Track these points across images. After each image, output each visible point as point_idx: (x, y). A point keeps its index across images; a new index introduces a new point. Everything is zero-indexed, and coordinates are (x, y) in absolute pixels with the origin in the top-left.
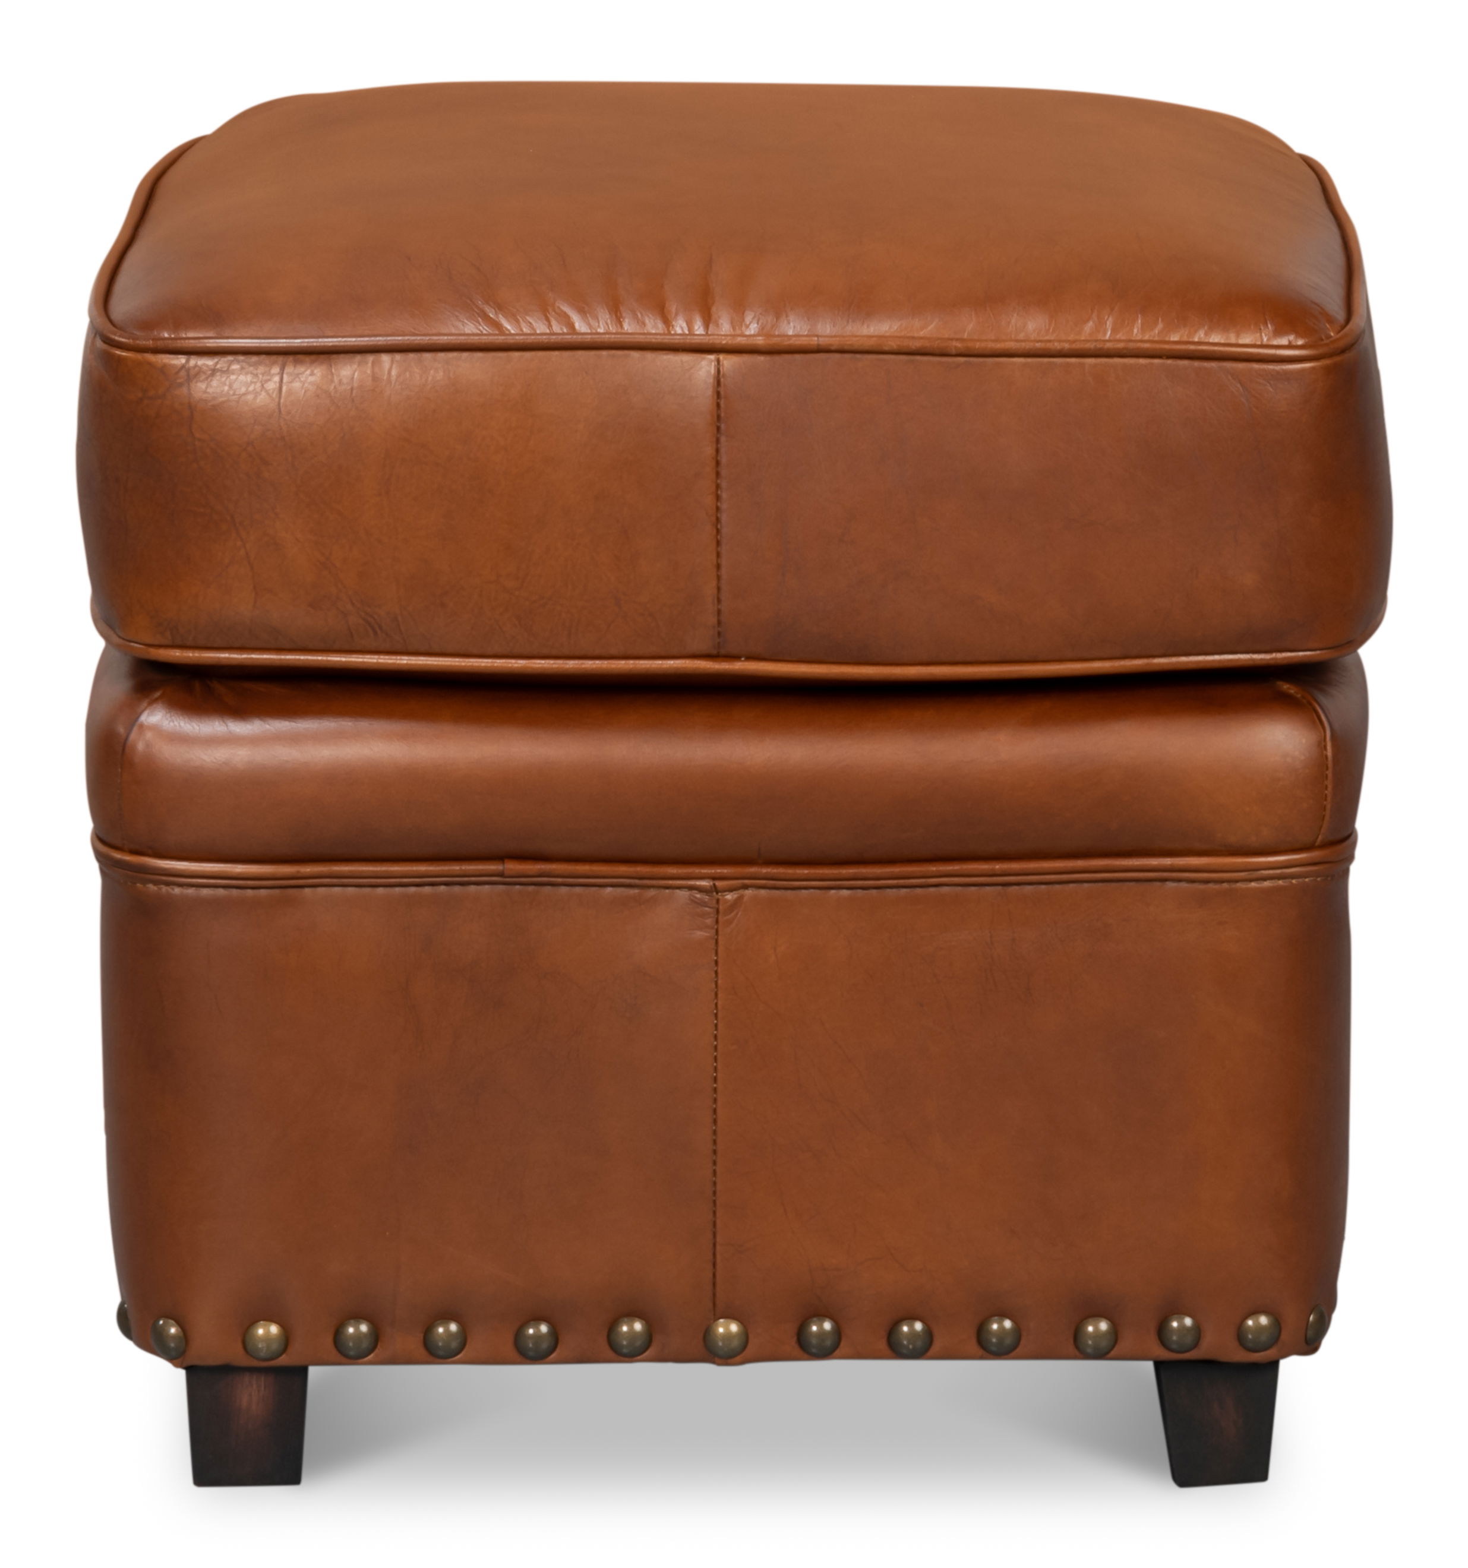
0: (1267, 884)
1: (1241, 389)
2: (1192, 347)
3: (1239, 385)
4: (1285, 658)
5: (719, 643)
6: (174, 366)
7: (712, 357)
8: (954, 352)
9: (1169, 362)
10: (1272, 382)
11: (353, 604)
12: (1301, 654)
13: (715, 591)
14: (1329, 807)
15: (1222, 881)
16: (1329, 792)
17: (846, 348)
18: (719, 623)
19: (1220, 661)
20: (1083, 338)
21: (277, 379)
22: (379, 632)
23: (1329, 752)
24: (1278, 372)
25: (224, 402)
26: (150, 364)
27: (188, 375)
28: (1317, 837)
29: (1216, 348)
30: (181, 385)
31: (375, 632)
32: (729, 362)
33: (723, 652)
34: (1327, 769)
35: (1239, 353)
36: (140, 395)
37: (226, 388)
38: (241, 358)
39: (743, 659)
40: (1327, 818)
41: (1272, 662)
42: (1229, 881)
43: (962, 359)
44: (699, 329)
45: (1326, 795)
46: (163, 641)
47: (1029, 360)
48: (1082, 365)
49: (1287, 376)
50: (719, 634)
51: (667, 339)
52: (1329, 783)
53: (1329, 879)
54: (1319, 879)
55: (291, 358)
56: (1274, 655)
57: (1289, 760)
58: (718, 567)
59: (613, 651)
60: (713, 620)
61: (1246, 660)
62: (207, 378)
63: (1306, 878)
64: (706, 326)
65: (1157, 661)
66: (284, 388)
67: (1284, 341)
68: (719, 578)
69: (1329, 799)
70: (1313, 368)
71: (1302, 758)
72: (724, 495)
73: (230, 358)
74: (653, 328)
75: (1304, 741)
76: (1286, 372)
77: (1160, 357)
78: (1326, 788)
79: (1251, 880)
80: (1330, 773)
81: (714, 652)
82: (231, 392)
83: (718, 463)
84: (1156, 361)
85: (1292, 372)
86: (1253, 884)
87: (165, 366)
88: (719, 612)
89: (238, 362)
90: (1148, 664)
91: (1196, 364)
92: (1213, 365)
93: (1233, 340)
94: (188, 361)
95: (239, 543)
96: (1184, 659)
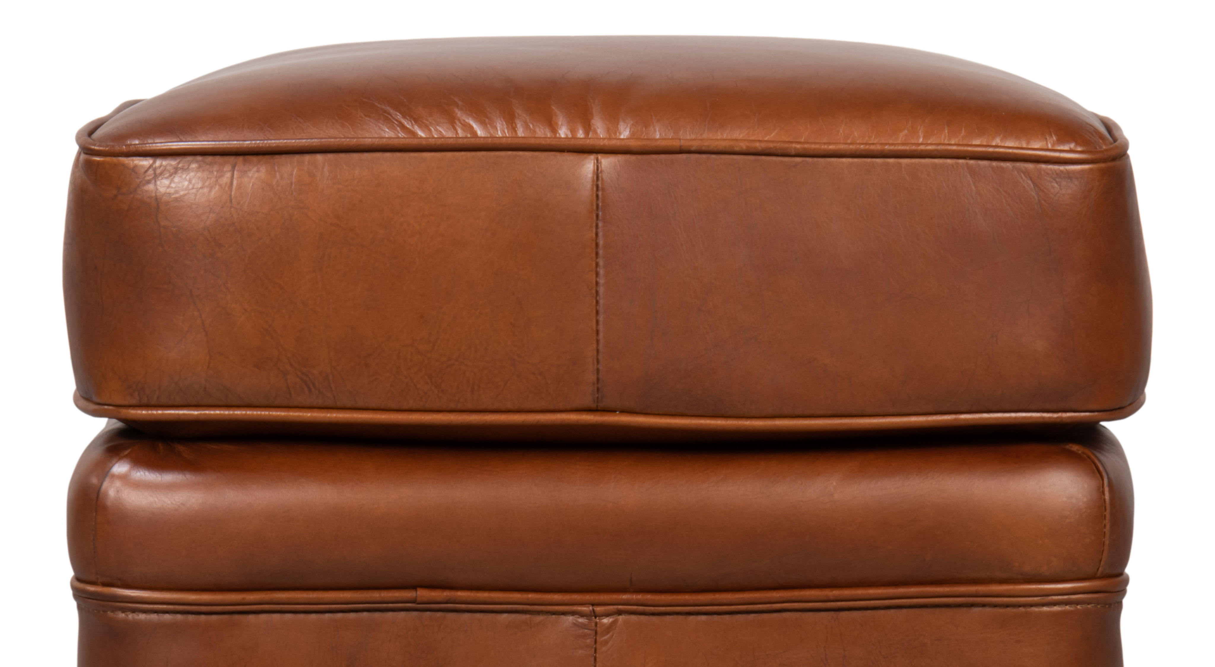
0: (1056, 608)
1: (1032, 185)
2: (991, 150)
3: (1030, 182)
4: (1069, 417)
5: (598, 398)
6: (142, 166)
7: (592, 157)
8: (793, 152)
9: (972, 162)
10: (1057, 180)
11: (291, 365)
12: (1083, 414)
13: (595, 353)
14: (1107, 542)
15: (1019, 606)
16: (1107, 529)
17: (704, 148)
18: (598, 380)
19: (1016, 418)
20: (900, 142)
21: (228, 175)
22: (313, 389)
23: (1107, 496)
24: (1062, 171)
25: (184, 195)
26: (123, 165)
27: (155, 173)
28: (1098, 569)
29: (1010, 151)
30: (149, 182)
31: (310, 390)
32: (606, 162)
33: (601, 405)
34: (1105, 510)
35: (1030, 155)
36: (115, 192)
37: (186, 183)
38: (199, 158)
39: (618, 413)
40: (1106, 552)
41: (1058, 420)
42: (1025, 605)
43: (798, 160)
44: (581, 134)
45: (1105, 532)
46: (134, 402)
47: (856, 160)
48: (900, 164)
49: (1069, 176)
50: (598, 389)
51: (554, 142)
52: (1107, 522)
53: (1107, 606)
54: (1099, 606)
55: (241, 158)
56: (1059, 415)
57: (1074, 501)
58: (597, 332)
59: (509, 406)
60: (592, 378)
61: (1037, 418)
62: (171, 175)
63: (1088, 604)
64: (587, 132)
65: (963, 416)
66: (235, 182)
67: (1066, 148)
68: (598, 341)
69: (1107, 535)
70: (1091, 169)
71: (1085, 499)
72: (601, 272)
73: (190, 158)
74: (542, 133)
75: (1086, 486)
76: (1068, 172)
77: (964, 158)
78: (1105, 526)
79: (1043, 605)
80: (1108, 514)
81: (594, 406)
82: (191, 187)
83: (597, 245)
84: (961, 161)
85: (1074, 172)
86: (1045, 609)
87: (136, 166)
88: (598, 370)
89: (197, 162)
90: (955, 419)
91: (994, 164)
92: (1008, 165)
93: (1024, 146)
94: (154, 162)
95: (196, 313)
96: (985, 415)
